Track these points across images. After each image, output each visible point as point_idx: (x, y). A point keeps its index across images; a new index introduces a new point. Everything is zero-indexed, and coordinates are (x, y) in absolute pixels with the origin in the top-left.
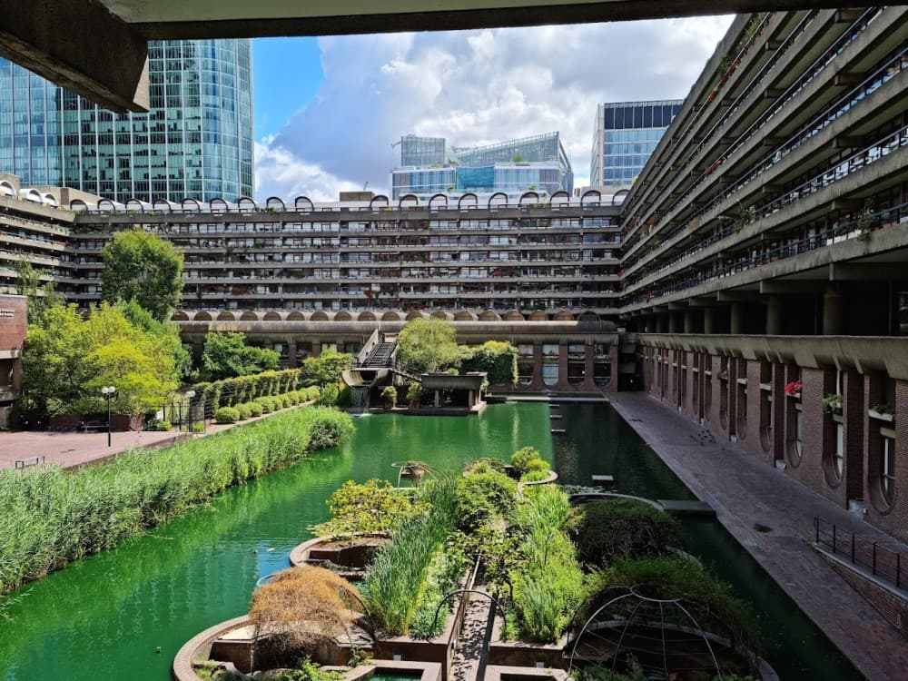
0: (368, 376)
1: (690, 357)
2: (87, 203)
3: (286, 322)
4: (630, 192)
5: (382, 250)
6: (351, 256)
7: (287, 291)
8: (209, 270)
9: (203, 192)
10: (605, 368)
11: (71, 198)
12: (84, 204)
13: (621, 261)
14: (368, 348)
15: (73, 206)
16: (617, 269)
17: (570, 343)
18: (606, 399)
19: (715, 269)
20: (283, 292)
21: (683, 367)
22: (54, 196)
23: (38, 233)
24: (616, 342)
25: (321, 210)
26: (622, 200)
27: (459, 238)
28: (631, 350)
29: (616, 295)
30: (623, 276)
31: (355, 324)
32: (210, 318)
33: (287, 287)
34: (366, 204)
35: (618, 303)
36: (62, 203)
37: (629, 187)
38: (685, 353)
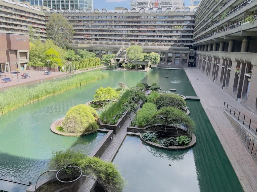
0: (118, 60)
1: (207, 57)
2: (48, 10)
3: (98, 45)
4: (198, 8)
5: (125, 25)
6: (117, 27)
7: (100, 36)
8: (79, 30)
9: (79, 7)
10: (185, 60)
11: (44, 9)
12: (46, 10)
13: (194, 29)
14: (119, 52)
15: (44, 11)
16: (193, 32)
17: (176, 53)
18: (184, 69)
19: (216, 32)
20: (98, 36)
21: (205, 60)
22: (39, 8)
23: (35, 19)
24: (189, 53)
25: (109, 13)
26: (196, 11)
27: (148, 22)
28: (193, 55)
29: (191, 39)
30: (194, 34)
31: (117, 46)
32: (78, 43)
33: (100, 35)
34: (122, 11)
35: (192, 42)
36: (41, 10)
37: (198, 7)
38: (206, 56)
